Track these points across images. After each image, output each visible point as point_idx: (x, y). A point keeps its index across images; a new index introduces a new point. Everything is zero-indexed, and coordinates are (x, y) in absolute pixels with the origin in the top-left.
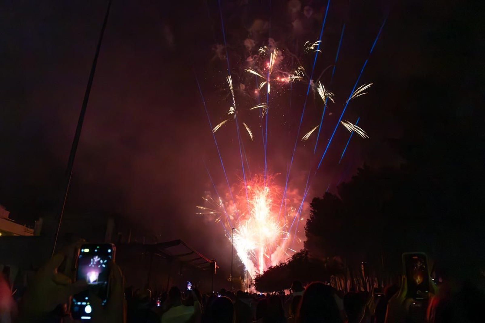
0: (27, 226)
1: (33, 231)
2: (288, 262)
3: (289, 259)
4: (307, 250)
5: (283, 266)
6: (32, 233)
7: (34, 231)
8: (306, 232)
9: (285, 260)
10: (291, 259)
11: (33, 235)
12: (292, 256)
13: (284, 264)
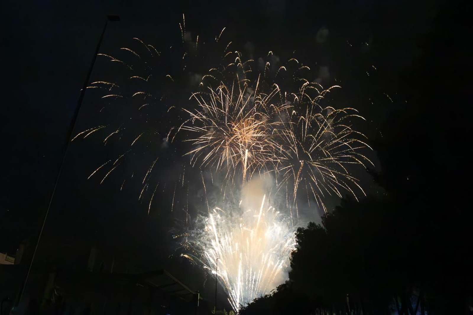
0: (8, 255)
1: (13, 259)
2: (273, 294)
3: (273, 291)
4: (292, 281)
5: (267, 298)
6: (13, 262)
7: (15, 260)
8: (291, 263)
9: (270, 292)
10: (276, 290)
11: (13, 264)
12: (277, 287)
13: (269, 296)
